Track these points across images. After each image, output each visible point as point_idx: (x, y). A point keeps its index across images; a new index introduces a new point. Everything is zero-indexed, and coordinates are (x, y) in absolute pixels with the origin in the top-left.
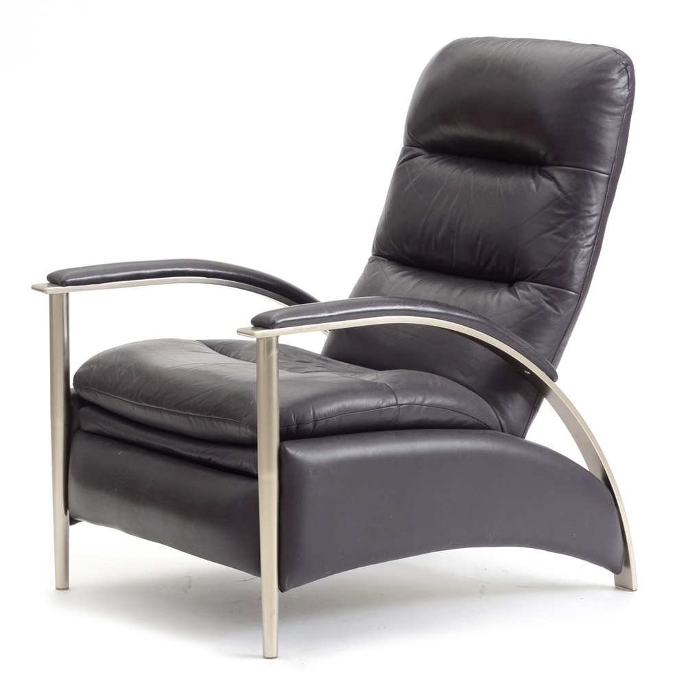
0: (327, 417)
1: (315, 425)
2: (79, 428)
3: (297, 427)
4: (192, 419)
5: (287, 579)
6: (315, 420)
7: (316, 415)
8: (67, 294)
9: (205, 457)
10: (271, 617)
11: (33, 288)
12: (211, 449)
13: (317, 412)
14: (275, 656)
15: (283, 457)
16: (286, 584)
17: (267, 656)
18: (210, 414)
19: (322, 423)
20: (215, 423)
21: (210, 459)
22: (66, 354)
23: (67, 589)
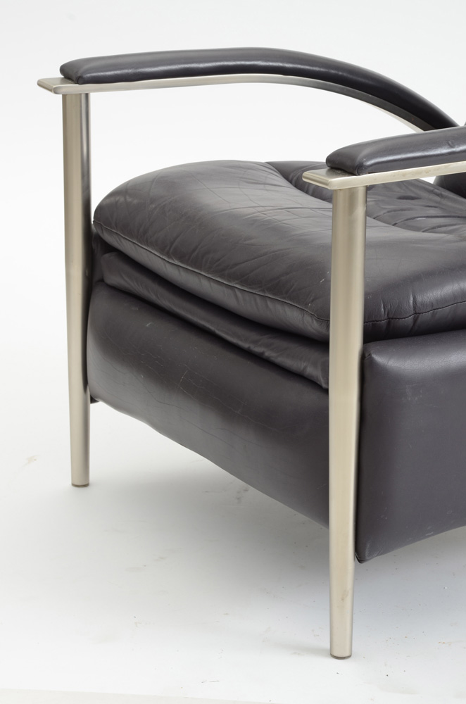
0: (434, 306)
1: (415, 320)
2: (102, 280)
3: (389, 323)
4: (239, 293)
5: (368, 545)
6: (417, 314)
7: (418, 305)
8: (87, 95)
9: (257, 349)
10: (343, 599)
11: (41, 84)
12: (265, 339)
13: (419, 299)
14: (347, 654)
15: (366, 368)
16: (367, 553)
17: (335, 654)
18: (263, 291)
19: (426, 317)
20: (269, 303)
21: (263, 353)
22: (86, 178)
23: (86, 485)
